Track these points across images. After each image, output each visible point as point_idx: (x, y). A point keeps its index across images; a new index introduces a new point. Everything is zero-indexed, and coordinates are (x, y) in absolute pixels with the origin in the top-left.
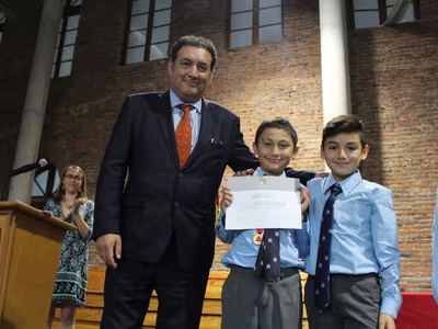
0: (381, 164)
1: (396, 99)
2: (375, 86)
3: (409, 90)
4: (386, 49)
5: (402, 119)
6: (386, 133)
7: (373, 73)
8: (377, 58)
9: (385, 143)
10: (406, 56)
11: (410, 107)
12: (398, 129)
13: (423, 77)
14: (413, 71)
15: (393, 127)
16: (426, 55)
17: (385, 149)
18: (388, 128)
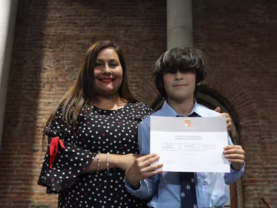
0: (36, 119)
1: (58, 61)
2: (42, 47)
3: (71, 55)
4: (57, 15)
5: (60, 80)
6: (45, 91)
7: (42, 35)
8: (49, 22)
9: (41, 100)
10: (74, 24)
11: (69, 70)
12: (56, 88)
13: (84, 44)
14: (77, 37)
15: (52, 87)
16: (89, 25)
17: (41, 106)
18: (47, 87)
